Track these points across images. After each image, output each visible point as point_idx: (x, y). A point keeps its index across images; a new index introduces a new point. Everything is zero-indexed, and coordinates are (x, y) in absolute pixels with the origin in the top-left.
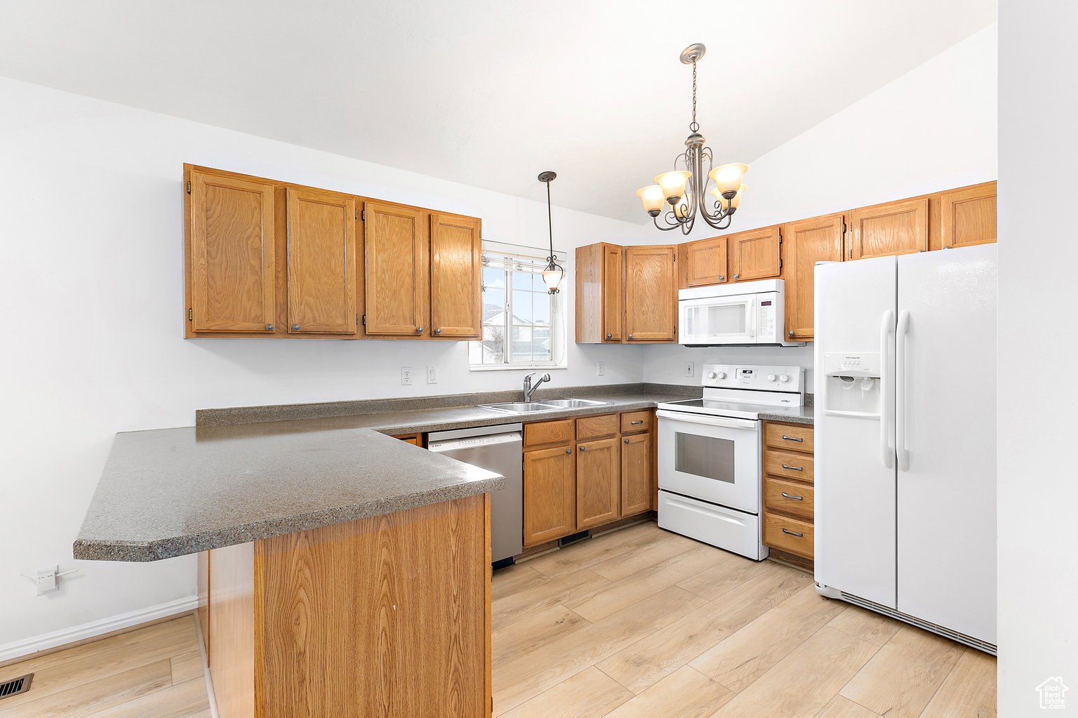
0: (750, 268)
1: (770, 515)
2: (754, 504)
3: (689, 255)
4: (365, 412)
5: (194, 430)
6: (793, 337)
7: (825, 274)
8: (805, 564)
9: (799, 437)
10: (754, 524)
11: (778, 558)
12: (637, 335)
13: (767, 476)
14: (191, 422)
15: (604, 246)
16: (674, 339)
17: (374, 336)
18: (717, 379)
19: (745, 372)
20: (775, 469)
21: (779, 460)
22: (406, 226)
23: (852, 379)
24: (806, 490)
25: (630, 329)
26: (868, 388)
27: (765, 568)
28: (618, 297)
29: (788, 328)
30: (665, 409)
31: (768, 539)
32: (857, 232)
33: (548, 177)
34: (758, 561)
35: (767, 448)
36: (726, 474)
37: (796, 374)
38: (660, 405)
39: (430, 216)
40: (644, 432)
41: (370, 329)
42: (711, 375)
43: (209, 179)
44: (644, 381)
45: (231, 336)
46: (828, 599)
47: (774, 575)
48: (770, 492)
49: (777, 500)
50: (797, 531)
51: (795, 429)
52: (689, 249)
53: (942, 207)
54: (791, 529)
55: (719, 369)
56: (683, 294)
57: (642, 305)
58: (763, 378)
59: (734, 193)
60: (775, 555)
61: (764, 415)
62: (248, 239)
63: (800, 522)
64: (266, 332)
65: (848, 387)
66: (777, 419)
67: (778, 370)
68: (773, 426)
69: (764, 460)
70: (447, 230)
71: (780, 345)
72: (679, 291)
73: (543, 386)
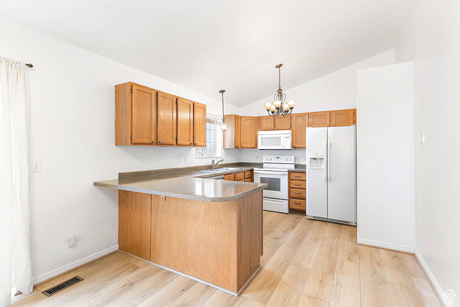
0: (281, 126)
1: (291, 199)
2: (286, 197)
3: (261, 120)
4: (168, 173)
5: (118, 180)
6: (294, 147)
7: (310, 131)
8: (303, 212)
9: (300, 176)
10: (286, 202)
11: (292, 212)
12: (244, 146)
13: (290, 188)
14: (117, 178)
15: (236, 116)
16: (256, 147)
17: (179, 145)
18: (268, 160)
19: (277, 158)
20: (292, 186)
21: (294, 183)
22: (188, 107)
23: (316, 159)
24: (302, 191)
25: (242, 144)
26: (320, 161)
27: (290, 215)
28: (239, 133)
29: (293, 145)
30: (256, 170)
31: (290, 207)
32: (312, 118)
33: (222, 92)
34: (287, 214)
35: (290, 180)
36: (278, 189)
37: (293, 158)
38: (255, 169)
39: (194, 104)
40: (249, 178)
41: (179, 143)
42: (266, 159)
43: (138, 88)
44: (240, 162)
45: (142, 145)
46: (310, 219)
47: (294, 217)
48: (291, 193)
49: (293, 195)
50: (299, 203)
51: (298, 174)
52: (261, 118)
53: (333, 114)
54: (297, 202)
55: (269, 157)
56: (260, 133)
57: (246, 136)
58: (283, 159)
59: (293, 108)
60: (292, 211)
61: (289, 170)
62: (148, 109)
63: (300, 200)
64: (151, 144)
65: (315, 161)
66: (292, 171)
67: (288, 157)
68: (292, 173)
69: (289, 183)
70: (198, 109)
71: (291, 150)
72: (258, 132)
73: (220, 163)
